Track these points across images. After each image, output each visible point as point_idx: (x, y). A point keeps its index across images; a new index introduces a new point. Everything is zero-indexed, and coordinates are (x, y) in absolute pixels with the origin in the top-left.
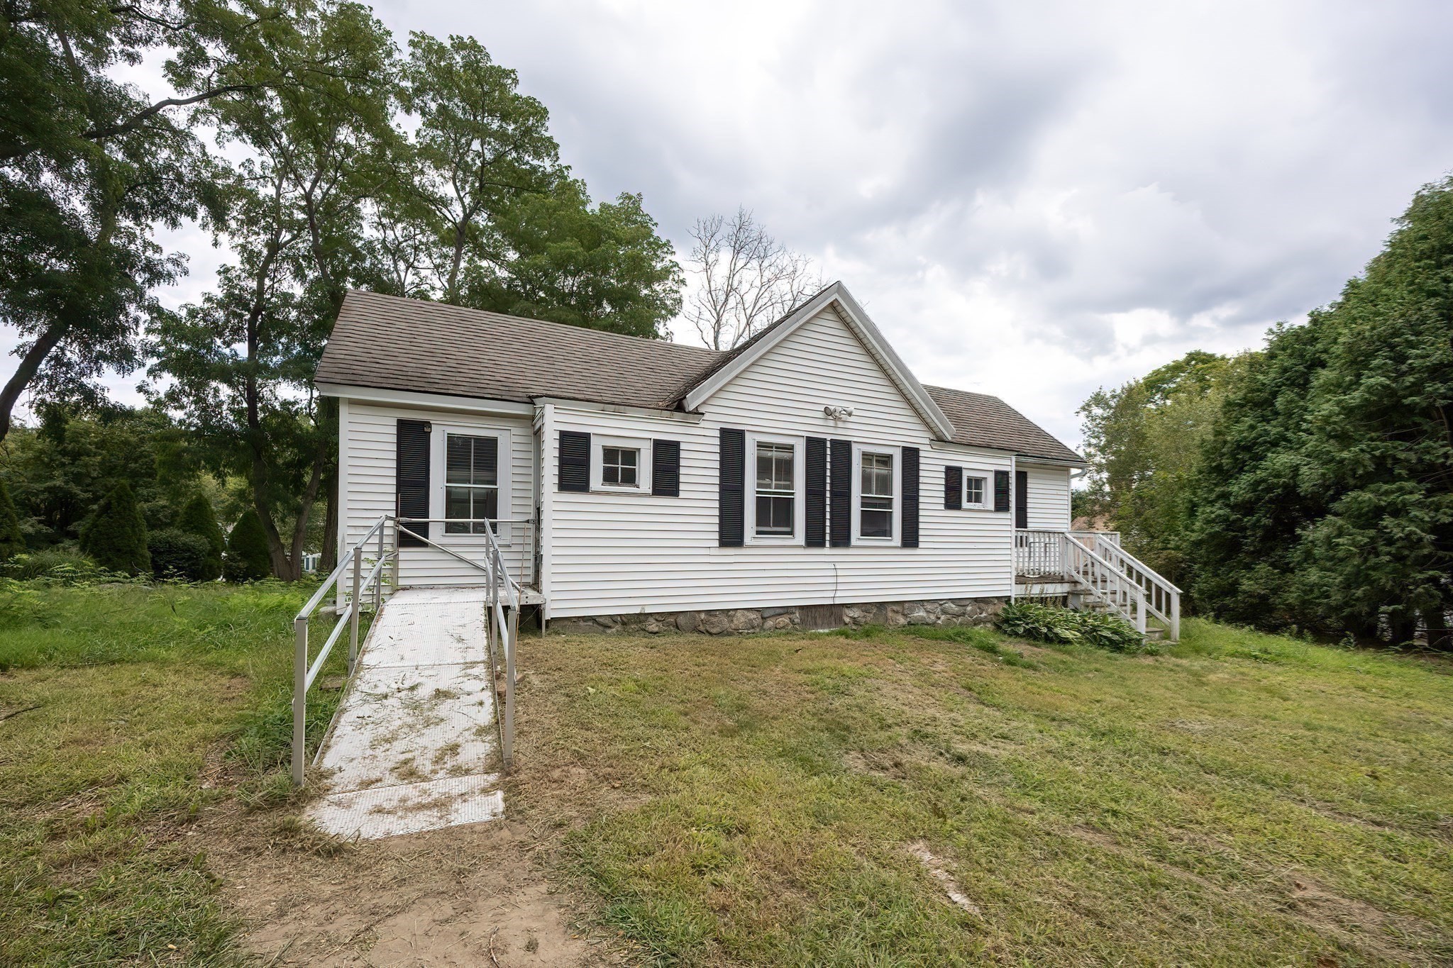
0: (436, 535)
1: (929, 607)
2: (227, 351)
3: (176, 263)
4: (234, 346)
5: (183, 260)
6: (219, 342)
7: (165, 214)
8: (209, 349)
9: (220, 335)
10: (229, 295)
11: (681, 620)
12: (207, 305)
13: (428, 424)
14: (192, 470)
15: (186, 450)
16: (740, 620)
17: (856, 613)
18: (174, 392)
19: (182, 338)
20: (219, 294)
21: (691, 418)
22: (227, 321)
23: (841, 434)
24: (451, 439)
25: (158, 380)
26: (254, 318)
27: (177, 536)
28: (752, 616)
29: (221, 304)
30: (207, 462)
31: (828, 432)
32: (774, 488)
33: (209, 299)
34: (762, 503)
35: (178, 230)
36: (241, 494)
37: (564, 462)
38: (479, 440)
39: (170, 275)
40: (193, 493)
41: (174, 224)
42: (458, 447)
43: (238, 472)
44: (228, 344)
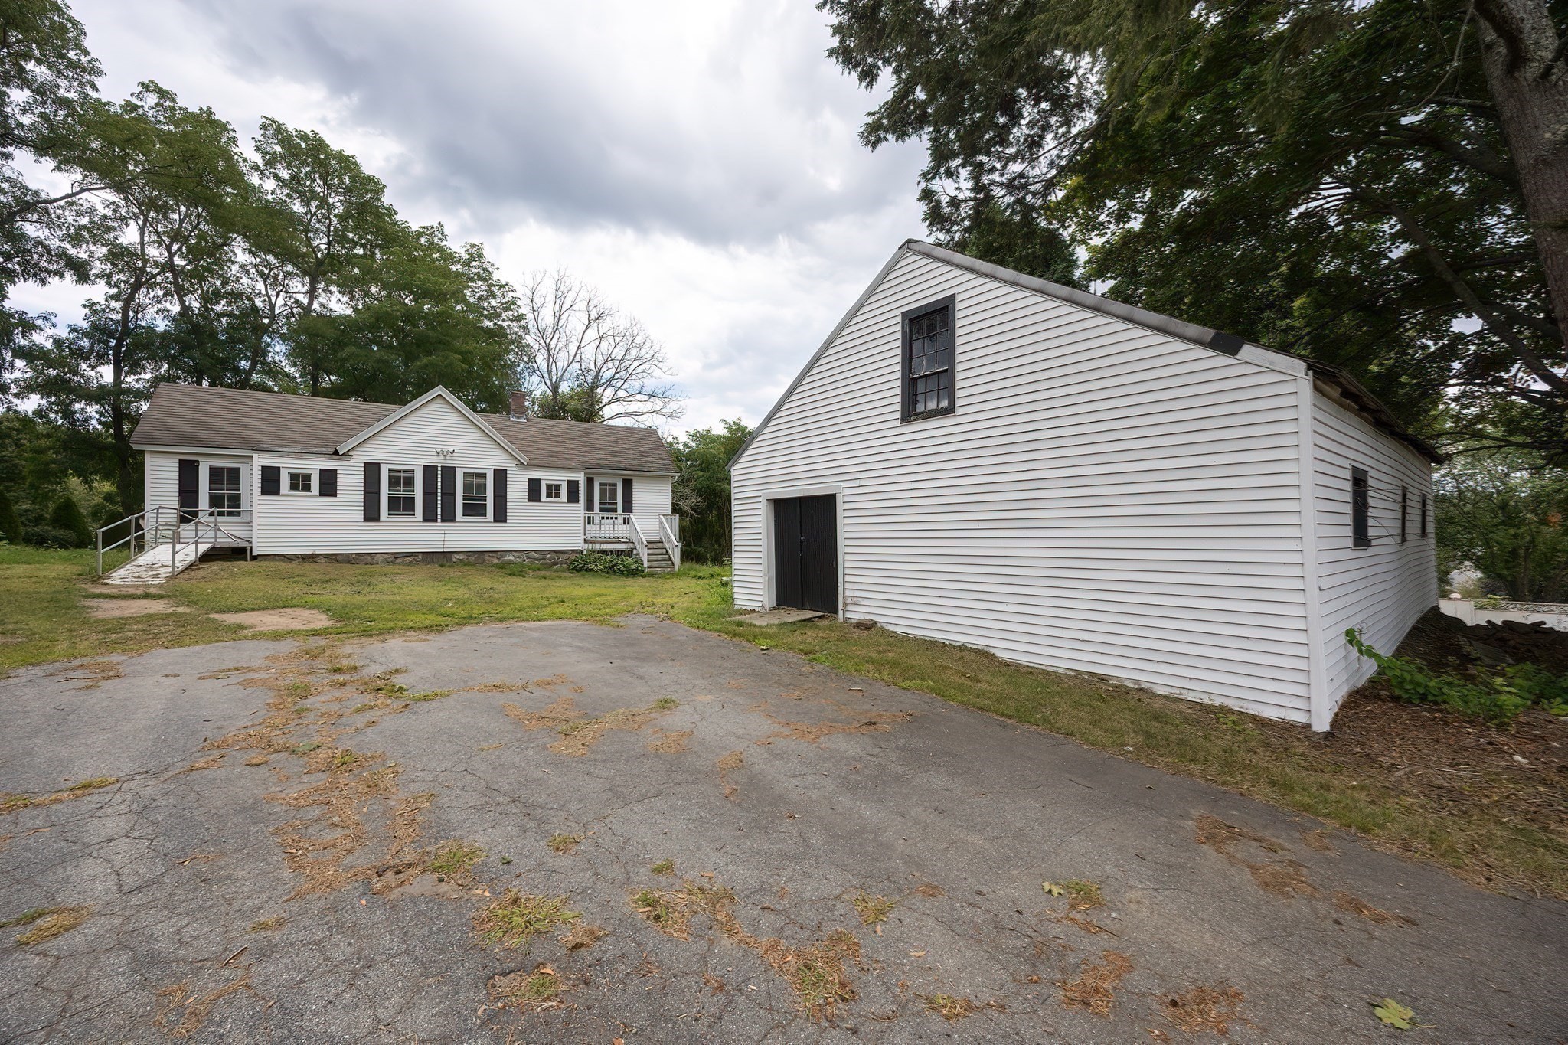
0: (203, 517)
1: (516, 554)
2: (93, 373)
3: (46, 319)
4: (99, 369)
5: (52, 318)
6: (84, 366)
7: (35, 275)
8: (76, 373)
9: (87, 359)
10: (94, 326)
11: (339, 557)
12: (71, 336)
13: (198, 462)
14: (61, 475)
15: (54, 462)
16: (379, 558)
17: (461, 557)
18: (41, 410)
19: (51, 364)
20: (84, 325)
21: (344, 458)
22: (92, 347)
23: (449, 463)
24: (211, 468)
25: (26, 400)
26: (119, 345)
27: (47, 531)
28: (387, 556)
29: (85, 334)
30: (75, 470)
31: (439, 462)
32: (401, 491)
33: (74, 330)
34: (390, 499)
35: (47, 288)
36: (108, 497)
37: (264, 480)
38: (229, 469)
39: (41, 329)
40: (60, 497)
41: (43, 282)
42: (216, 474)
43: (106, 476)
44: (93, 368)
